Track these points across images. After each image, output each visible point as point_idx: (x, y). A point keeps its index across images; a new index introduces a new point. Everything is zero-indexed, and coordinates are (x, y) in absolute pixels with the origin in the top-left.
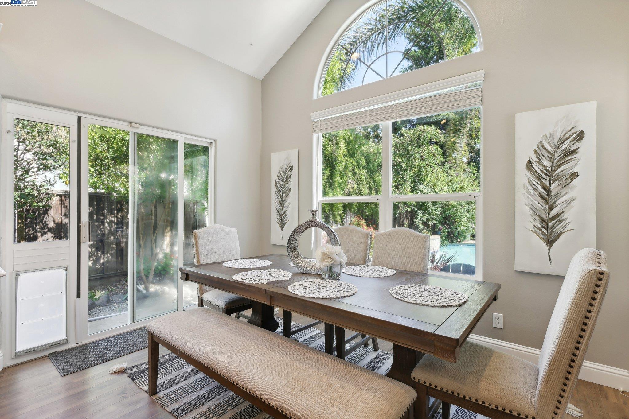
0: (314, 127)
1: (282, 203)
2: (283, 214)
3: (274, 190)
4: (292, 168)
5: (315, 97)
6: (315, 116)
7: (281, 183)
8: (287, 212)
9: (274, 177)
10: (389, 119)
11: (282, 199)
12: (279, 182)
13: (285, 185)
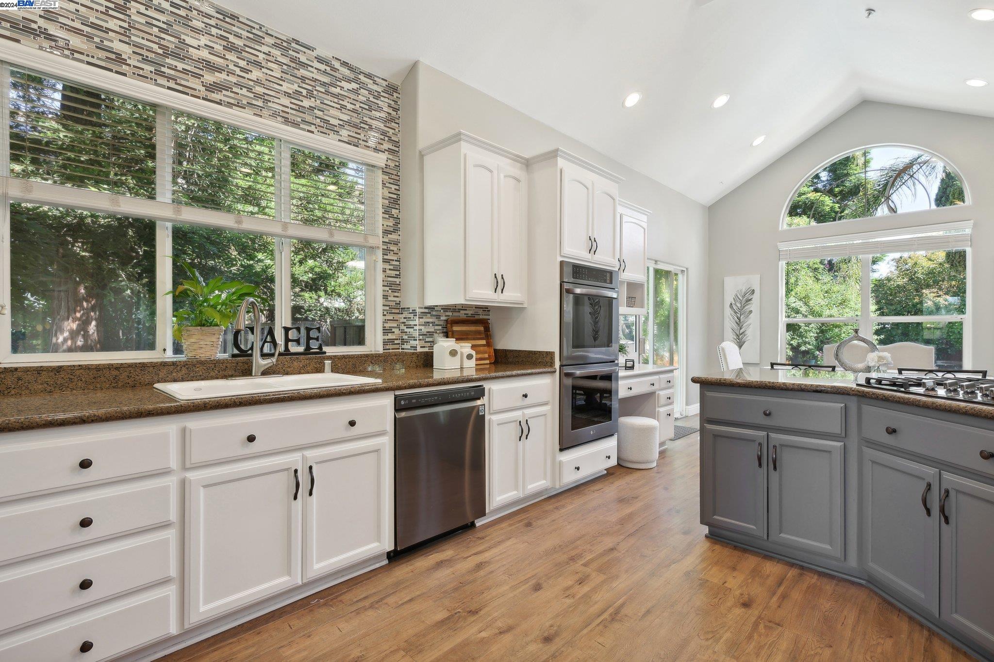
0: (779, 255)
1: (739, 323)
2: (741, 334)
3: (728, 311)
4: (753, 292)
5: (780, 229)
6: (783, 247)
7: (739, 305)
8: (746, 333)
9: (729, 299)
10: (870, 253)
11: (740, 320)
12: (735, 304)
13: (744, 307)
